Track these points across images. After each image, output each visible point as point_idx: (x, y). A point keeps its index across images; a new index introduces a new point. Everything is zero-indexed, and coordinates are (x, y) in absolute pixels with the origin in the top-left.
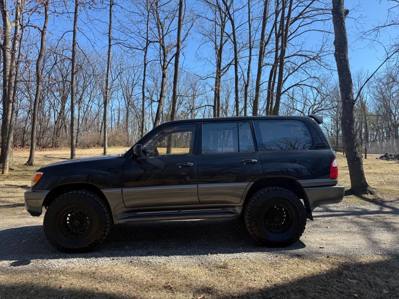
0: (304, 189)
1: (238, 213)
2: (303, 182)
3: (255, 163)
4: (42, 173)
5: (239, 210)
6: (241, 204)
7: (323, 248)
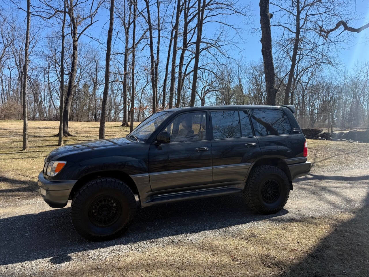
0: (288, 166)
1: (241, 189)
2: (288, 161)
3: (255, 146)
4: (65, 162)
5: (242, 186)
6: (245, 181)
7: (301, 211)
